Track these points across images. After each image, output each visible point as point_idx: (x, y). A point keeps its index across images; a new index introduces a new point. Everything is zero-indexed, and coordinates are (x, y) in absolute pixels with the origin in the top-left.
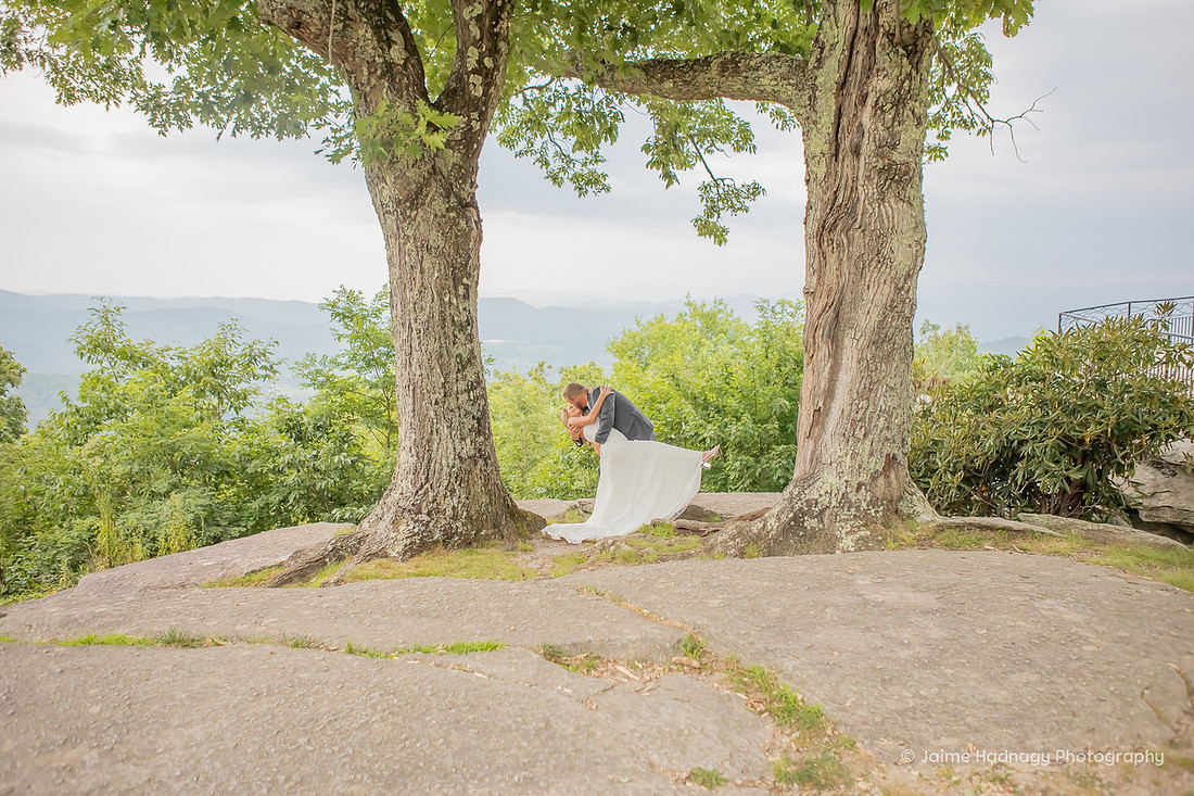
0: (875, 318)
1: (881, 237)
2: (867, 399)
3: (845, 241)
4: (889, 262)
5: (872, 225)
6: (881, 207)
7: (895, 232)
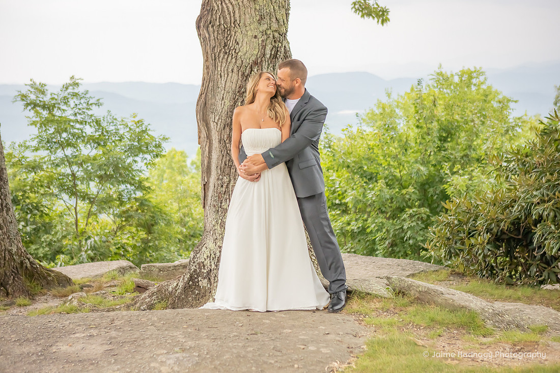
0: (228, 103)
1: (226, 31)
2: (228, 175)
4: (233, 53)
5: (218, 20)
6: (223, 4)
7: (237, 25)
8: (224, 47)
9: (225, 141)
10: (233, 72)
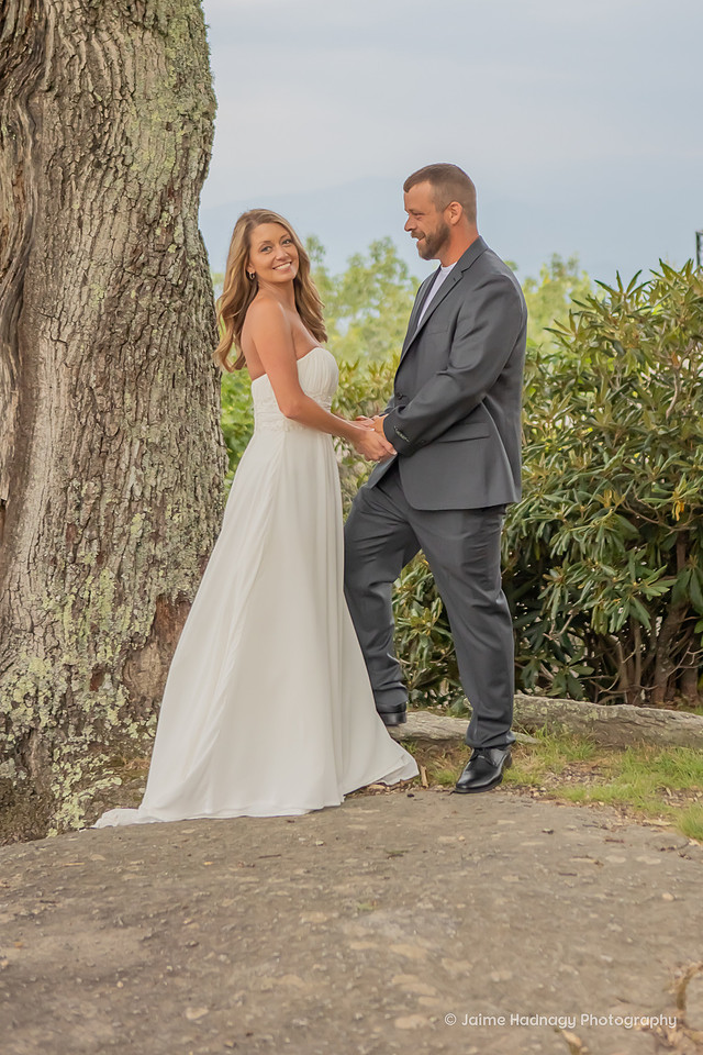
0: (99, 292)
1: (99, 110)
2: (99, 475)
3: (25, 119)
4: (120, 166)
5: (76, 82)
6: (94, 41)
7: (128, 96)
8: (93, 150)
9: (91, 389)
10: (116, 212)
